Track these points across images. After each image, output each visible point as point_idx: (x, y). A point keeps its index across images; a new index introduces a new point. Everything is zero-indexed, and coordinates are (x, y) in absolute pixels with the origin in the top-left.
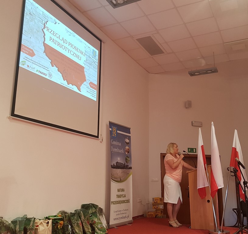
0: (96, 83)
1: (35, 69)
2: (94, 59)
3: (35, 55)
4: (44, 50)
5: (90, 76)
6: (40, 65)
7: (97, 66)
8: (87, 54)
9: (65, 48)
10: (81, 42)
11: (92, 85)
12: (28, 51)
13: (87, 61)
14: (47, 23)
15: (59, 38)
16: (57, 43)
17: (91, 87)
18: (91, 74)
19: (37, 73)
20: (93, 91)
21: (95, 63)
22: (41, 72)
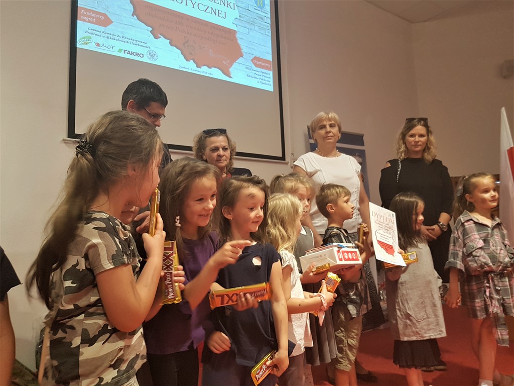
0: (269, 57)
1: (115, 48)
2: (260, 13)
3: (112, 22)
4: (133, 10)
5: (251, 46)
6: (126, 40)
7: (269, 25)
8: (239, 4)
11: (258, 63)
12: (94, 18)
13: (242, 19)
17: (256, 65)
18: (256, 42)
19: (122, 55)
20: (264, 74)
21: (262, 19)
22: (129, 51)
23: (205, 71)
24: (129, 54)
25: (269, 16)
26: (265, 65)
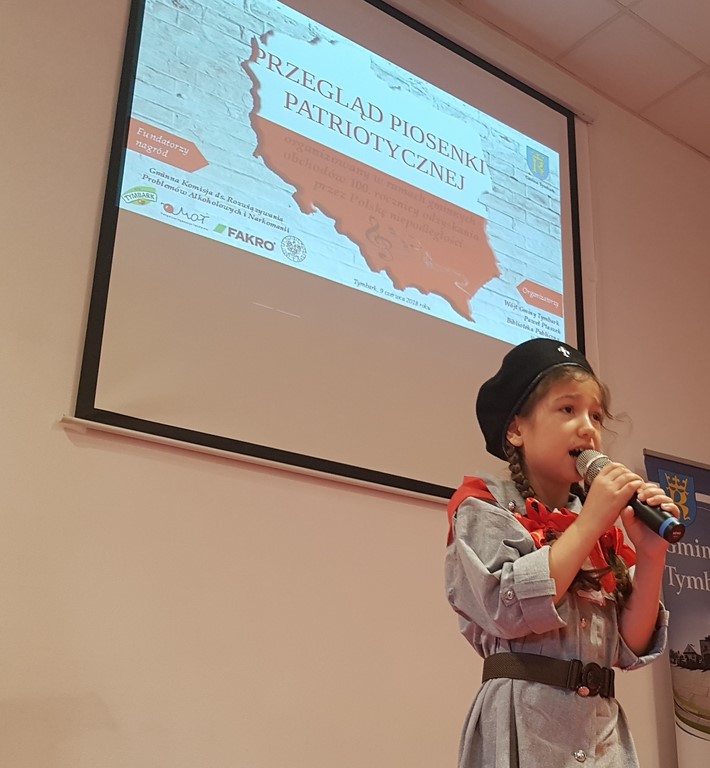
0: (558, 286)
1: (209, 222)
2: (538, 187)
3: (207, 163)
4: (256, 144)
5: (518, 257)
6: (237, 207)
7: (558, 218)
8: (493, 163)
9: (373, 139)
10: (461, 115)
11: (533, 295)
12: (164, 148)
13: (497, 194)
14: (270, 39)
15: (335, 97)
16: (326, 119)
17: (529, 300)
18: (528, 249)
19: (223, 238)
20: (544, 321)
21: (544, 203)
22: (240, 232)
23: (411, 298)
24: (240, 240)
25: (558, 198)
26: (549, 301)
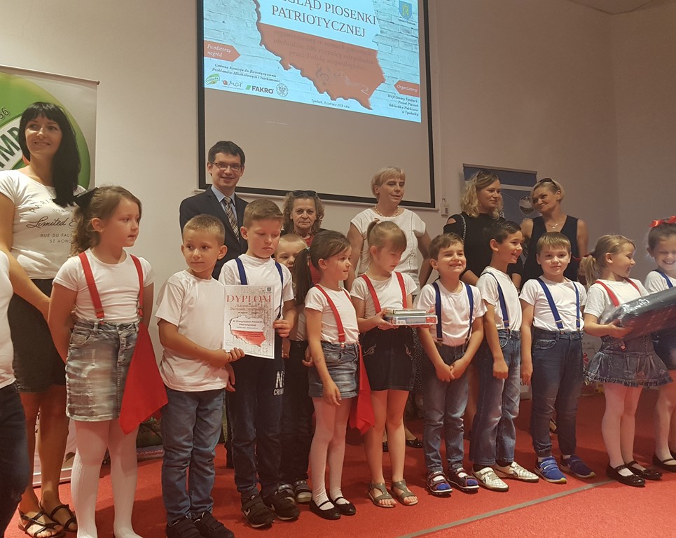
0: (417, 80)
1: (243, 86)
2: (405, 24)
3: (239, 55)
4: (260, 39)
5: (395, 68)
6: (255, 74)
7: (417, 40)
8: (381, 17)
9: (316, 19)
11: (403, 88)
12: (217, 51)
13: (383, 34)
16: (293, 15)
17: (401, 92)
18: (400, 62)
19: (250, 92)
20: (410, 102)
21: (409, 33)
22: (257, 87)
23: (339, 103)
24: (257, 91)
25: (417, 27)
26: (412, 89)
